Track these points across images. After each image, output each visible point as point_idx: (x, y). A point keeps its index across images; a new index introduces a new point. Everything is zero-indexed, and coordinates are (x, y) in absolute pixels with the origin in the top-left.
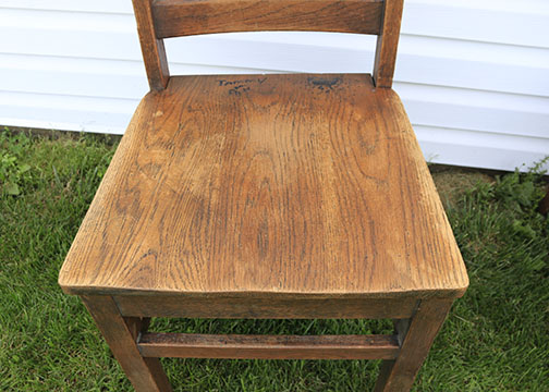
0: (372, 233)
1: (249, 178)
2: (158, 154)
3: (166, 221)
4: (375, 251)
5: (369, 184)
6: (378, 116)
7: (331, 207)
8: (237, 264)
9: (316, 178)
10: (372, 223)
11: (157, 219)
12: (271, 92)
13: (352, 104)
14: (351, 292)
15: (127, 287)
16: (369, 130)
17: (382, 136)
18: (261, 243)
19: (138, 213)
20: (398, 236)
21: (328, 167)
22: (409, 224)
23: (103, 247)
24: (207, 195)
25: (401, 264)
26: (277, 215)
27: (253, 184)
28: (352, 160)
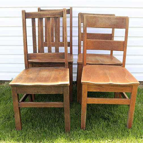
4: (56, 81)
5: (59, 77)
17: (63, 72)
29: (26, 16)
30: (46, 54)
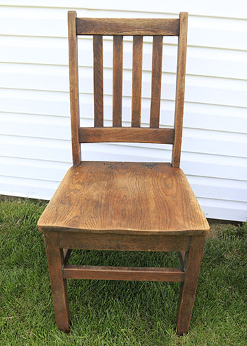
0: (170, 213)
1: (117, 195)
2: (78, 187)
3: (83, 207)
4: (170, 218)
5: (169, 198)
6: (173, 177)
7: (152, 205)
8: (113, 221)
9: (146, 196)
10: (169, 210)
11: (79, 206)
12: (127, 168)
13: (162, 172)
14: (161, 231)
15: (67, 227)
16: (169, 181)
17: (175, 183)
18: (123, 215)
19: (70, 204)
20: (180, 214)
21: (151, 193)
22: (185, 210)
23: (56, 214)
24: (100, 200)
25: (181, 222)
26: (130, 207)
27: (119, 197)
28: (161, 190)
29: (78, 29)
30: (126, 129)
